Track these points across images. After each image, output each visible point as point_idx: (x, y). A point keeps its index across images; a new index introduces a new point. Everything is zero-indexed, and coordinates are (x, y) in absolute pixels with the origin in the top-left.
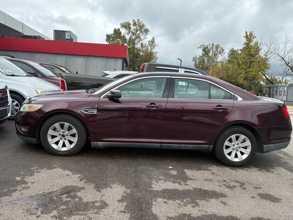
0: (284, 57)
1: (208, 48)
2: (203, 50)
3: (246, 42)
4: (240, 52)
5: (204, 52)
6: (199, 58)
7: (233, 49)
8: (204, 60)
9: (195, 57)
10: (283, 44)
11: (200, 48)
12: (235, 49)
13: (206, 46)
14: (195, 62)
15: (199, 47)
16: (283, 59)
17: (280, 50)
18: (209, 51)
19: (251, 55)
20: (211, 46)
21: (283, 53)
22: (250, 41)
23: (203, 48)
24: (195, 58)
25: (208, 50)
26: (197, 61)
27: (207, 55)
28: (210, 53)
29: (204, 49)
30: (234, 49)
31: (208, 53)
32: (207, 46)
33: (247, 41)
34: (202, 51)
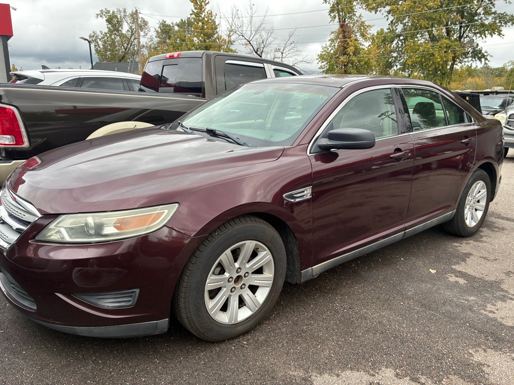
0: (250, 39)
1: (116, 17)
2: (109, 21)
3: (194, 10)
4: (176, 28)
5: (109, 26)
6: (103, 38)
7: (165, 22)
8: (113, 41)
9: (93, 34)
10: (248, 18)
11: (101, 16)
12: (169, 22)
13: (111, 12)
14: (95, 46)
15: (98, 15)
16: (250, 43)
17: (245, 28)
18: (120, 23)
19: (205, 35)
20: (122, 14)
21: (249, 33)
22: (201, 9)
23: (106, 17)
24: (93, 36)
25: (117, 21)
26: (100, 43)
27: (118, 31)
28: (122, 28)
29: (110, 18)
30: (167, 23)
31: (119, 27)
32: (113, 12)
33: (196, 9)
34: (106, 23)
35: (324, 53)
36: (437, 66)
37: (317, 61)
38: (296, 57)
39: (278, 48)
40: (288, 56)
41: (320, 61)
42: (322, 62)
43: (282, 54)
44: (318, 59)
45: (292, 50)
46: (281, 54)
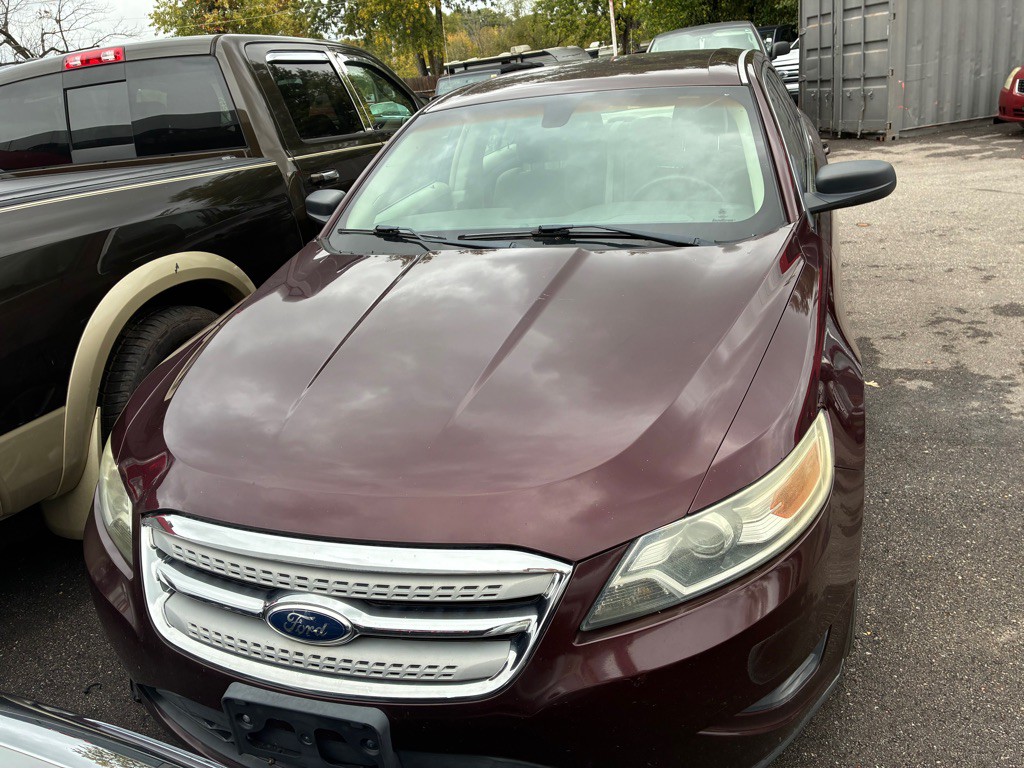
35: (162, 10)
36: (417, 17)
37: (153, 28)
38: (95, 25)
39: (43, 9)
40: (77, 25)
41: (159, 28)
42: (166, 31)
43: (58, 21)
44: (153, 25)
45: (80, 11)
46: (54, 22)
